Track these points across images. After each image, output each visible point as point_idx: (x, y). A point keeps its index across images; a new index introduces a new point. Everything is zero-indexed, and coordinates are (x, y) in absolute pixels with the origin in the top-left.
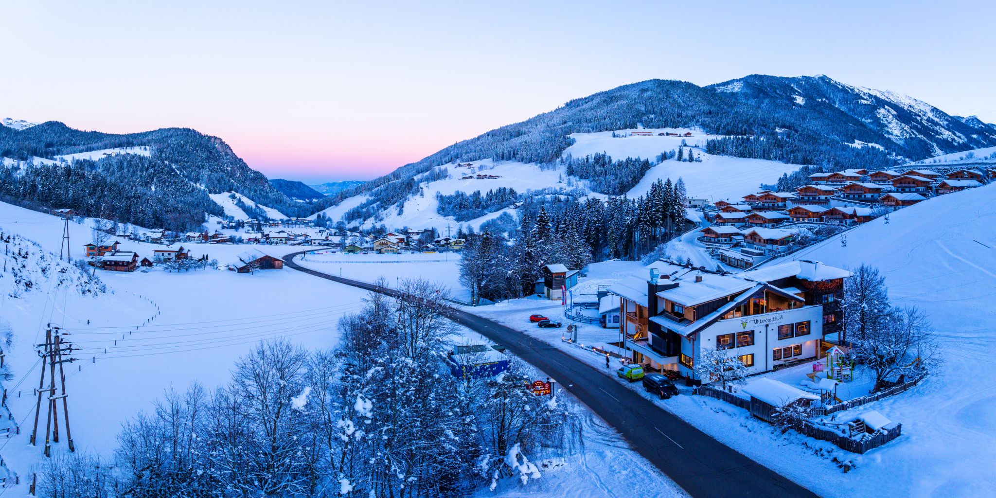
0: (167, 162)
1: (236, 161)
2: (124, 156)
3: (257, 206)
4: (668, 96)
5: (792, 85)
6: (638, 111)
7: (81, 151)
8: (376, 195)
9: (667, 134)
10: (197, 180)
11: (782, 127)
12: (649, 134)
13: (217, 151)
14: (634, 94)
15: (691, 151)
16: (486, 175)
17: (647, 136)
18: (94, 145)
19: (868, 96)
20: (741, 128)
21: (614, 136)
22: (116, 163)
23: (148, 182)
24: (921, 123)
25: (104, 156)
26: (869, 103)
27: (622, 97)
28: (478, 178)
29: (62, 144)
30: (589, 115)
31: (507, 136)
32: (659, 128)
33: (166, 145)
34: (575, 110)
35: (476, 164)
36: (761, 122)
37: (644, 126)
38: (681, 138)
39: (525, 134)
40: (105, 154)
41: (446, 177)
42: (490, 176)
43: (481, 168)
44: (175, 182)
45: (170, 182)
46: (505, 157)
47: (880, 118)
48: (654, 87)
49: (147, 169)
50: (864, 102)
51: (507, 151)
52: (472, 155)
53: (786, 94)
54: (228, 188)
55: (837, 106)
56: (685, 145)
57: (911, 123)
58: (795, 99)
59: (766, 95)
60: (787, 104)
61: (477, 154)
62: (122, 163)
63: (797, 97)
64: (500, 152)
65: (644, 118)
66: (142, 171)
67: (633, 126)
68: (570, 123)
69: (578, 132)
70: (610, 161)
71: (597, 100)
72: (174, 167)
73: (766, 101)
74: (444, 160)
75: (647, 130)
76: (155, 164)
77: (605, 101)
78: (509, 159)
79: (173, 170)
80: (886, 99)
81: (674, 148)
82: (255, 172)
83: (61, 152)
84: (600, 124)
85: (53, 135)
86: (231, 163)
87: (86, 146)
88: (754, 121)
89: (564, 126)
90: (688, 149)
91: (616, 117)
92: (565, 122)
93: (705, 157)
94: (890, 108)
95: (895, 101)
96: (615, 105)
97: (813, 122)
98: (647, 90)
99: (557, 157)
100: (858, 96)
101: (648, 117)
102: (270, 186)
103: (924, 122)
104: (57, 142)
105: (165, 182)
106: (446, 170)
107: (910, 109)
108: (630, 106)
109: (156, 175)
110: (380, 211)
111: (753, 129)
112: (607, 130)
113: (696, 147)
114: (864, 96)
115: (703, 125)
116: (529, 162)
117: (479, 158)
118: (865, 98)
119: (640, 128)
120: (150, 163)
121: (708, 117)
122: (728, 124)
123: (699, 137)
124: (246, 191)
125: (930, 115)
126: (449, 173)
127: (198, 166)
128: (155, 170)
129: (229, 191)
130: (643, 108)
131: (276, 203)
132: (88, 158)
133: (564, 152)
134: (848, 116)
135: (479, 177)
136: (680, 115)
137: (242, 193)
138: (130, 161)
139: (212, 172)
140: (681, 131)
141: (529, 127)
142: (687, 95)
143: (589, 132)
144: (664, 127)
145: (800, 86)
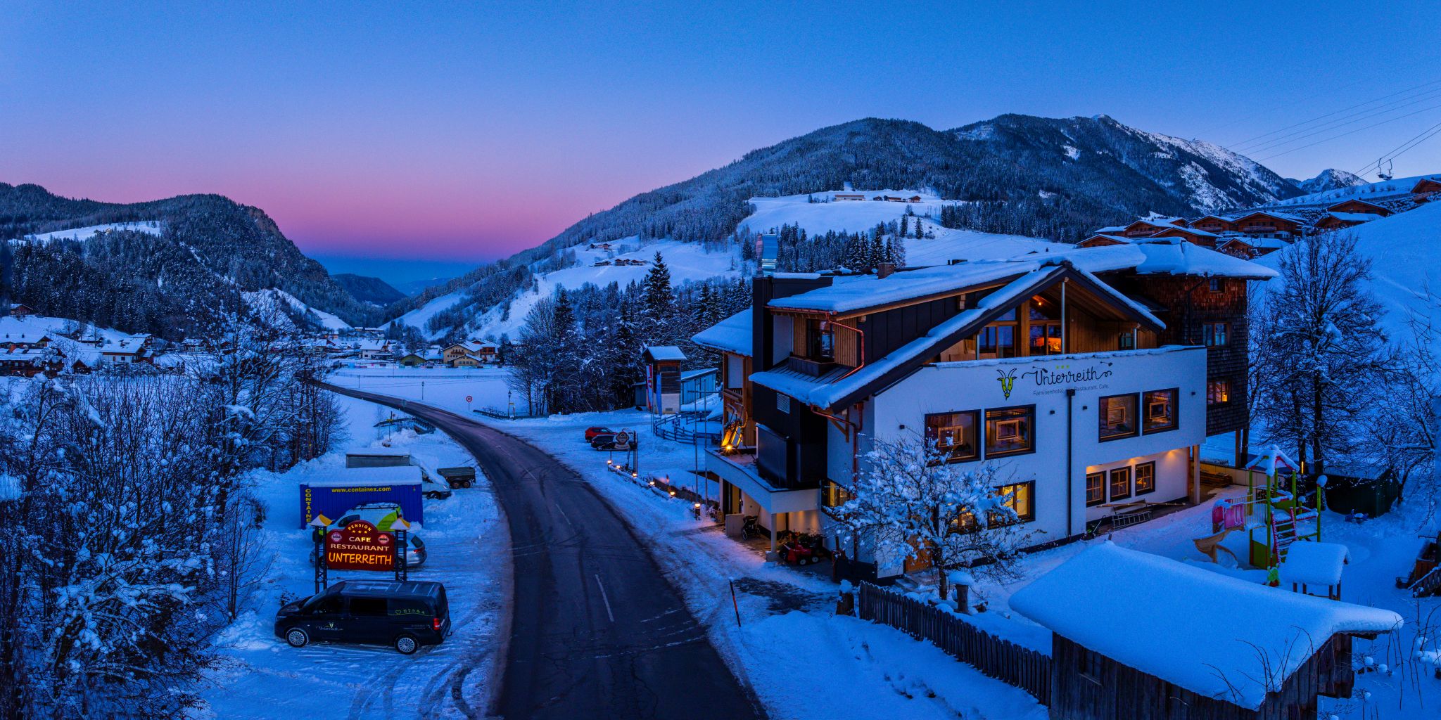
0: (182, 244)
1: (283, 243)
2: (120, 233)
3: (308, 310)
4: (888, 143)
5: (1062, 131)
6: (846, 164)
7: (65, 228)
8: (475, 292)
9: (886, 198)
10: (225, 271)
11: (1048, 190)
12: (861, 198)
13: (255, 229)
14: (840, 139)
15: (919, 223)
16: (628, 260)
17: (857, 202)
18: (84, 219)
19: (1169, 147)
20: (990, 190)
21: (811, 201)
22: (109, 244)
23: (153, 273)
24: (1242, 189)
25: (93, 235)
26: (1169, 157)
27: (822, 144)
28: (617, 265)
29: (39, 218)
30: (776, 170)
31: (661, 202)
32: (874, 189)
33: (183, 218)
34: (756, 164)
35: (615, 245)
36: (1018, 182)
37: (853, 187)
38: (905, 205)
39: (685, 199)
40: (96, 231)
41: (573, 263)
42: (634, 261)
43: (622, 250)
44: (192, 273)
45: (184, 272)
46: (656, 233)
47: (1184, 179)
48: (868, 129)
49: (152, 253)
50: (1162, 155)
51: (659, 224)
52: (610, 231)
53: (1054, 143)
54: (268, 284)
55: (1124, 162)
56: (912, 214)
57: (1227, 188)
58: (1066, 151)
59: (1026, 144)
60: (1055, 158)
61: (618, 230)
62: (117, 244)
63: (1068, 147)
64: (649, 224)
65: (854, 175)
66: (145, 256)
67: (838, 186)
68: (750, 183)
69: (760, 195)
70: (804, 236)
71: (788, 148)
72: (193, 251)
73: (1026, 153)
74: (572, 240)
75: (858, 192)
76: (164, 246)
77: (799, 150)
78: (662, 236)
79: (191, 256)
80: (1194, 153)
81: (895, 218)
82: (310, 261)
83: (36, 229)
84: (792, 183)
85: (27, 205)
86: (276, 247)
87: (72, 221)
88: (1009, 180)
89: (740, 187)
90: (916, 219)
91: (814, 172)
92: (743, 182)
93: (940, 231)
94: (1198, 166)
95: (1206, 156)
96: (813, 156)
97: (1091, 184)
98: (858, 134)
99: (729, 233)
100: (1154, 147)
101: (859, 173)
102: (330, 282)
103: (1246, 187)
104: (32, 215)
105: (177, 272)
106: (573, 253)
107: (1227, 167)
108: (834, 157)
109: (164, 261)
110: (476, 316)
111: (1007, 192)
112: (800, 192)
113: (927, 216)
114: (1161, 148)
115: (937, 186)
116: (690, 241)
117: (621, 236)
118: (1164, 149)
119: (848, 190)
120: (157, 243)
121: (943, 174)
122: (971, 184)
123: (931, 202)
124: (294, 288)
125: (1254, 176)
126: (578, 257)
127: (227, 250)
128: (164, 255)
129: (270, 288)
130: (852, 160)
131: (337, 308)
132: (72, 237)
133: (739, 224)
134: (1140, 176)
136: (904, 171)
137: (288, 290)
138: (129, 240)
139: (246, 258)
140: (906, 194)
141: (691, 188)
142: (916, 140)
143: (775, 195)
144: (881, 188)
145: (1072, 131)
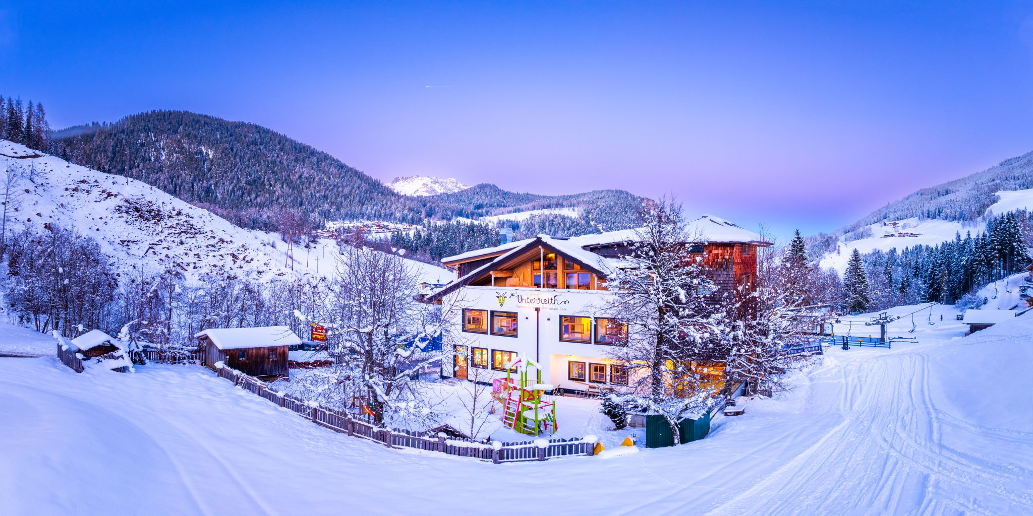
0: (592, 223)
2: (547, 216)
7: (508, 212)
16: (907, 233)
18: (523, 206)
22: (538, 223)
25: (528, 217)
28: (899, 237)
29: (492, 206)
30: (1017, 173)
31: (936, 194)
33: (595, 206)
35: (901, 223)
39: (953, 192)
40: (531, 215)
41: (870, 235)
42: (911, 234)
43: (904, 226)
46: (930, 215)
49: (569, 229)
51: (932, 209)
52: (898, 214)
61: (904, 214)
62: (543, 223)
64: (925, 210)
66: (563, 230)
68: (998, 181)
69: (1005, 189)
72: (600, 228)
74: (872, 220)
76: (578, 225)
78: (934, 217)
83: (489, 213)
85: (484, 197)
87: (514, 208)
89: (990, 184)
92: (993, 181)
99: (979, 215)
104: (486, 204)
106: (870, 229)
116: (953, 220)
117: (906, 217)
120: (572, 223)
126: (873, 231)
132: (513, 219)
133: (987, 209)
135: (901, 235)
138: (553, 220)
141: (958, 185)
143: (1016, 189)
